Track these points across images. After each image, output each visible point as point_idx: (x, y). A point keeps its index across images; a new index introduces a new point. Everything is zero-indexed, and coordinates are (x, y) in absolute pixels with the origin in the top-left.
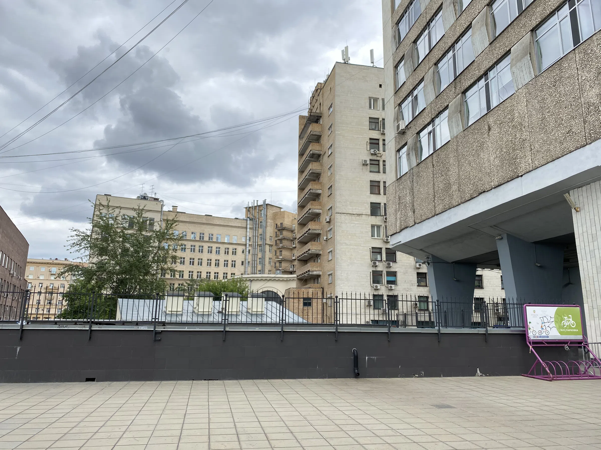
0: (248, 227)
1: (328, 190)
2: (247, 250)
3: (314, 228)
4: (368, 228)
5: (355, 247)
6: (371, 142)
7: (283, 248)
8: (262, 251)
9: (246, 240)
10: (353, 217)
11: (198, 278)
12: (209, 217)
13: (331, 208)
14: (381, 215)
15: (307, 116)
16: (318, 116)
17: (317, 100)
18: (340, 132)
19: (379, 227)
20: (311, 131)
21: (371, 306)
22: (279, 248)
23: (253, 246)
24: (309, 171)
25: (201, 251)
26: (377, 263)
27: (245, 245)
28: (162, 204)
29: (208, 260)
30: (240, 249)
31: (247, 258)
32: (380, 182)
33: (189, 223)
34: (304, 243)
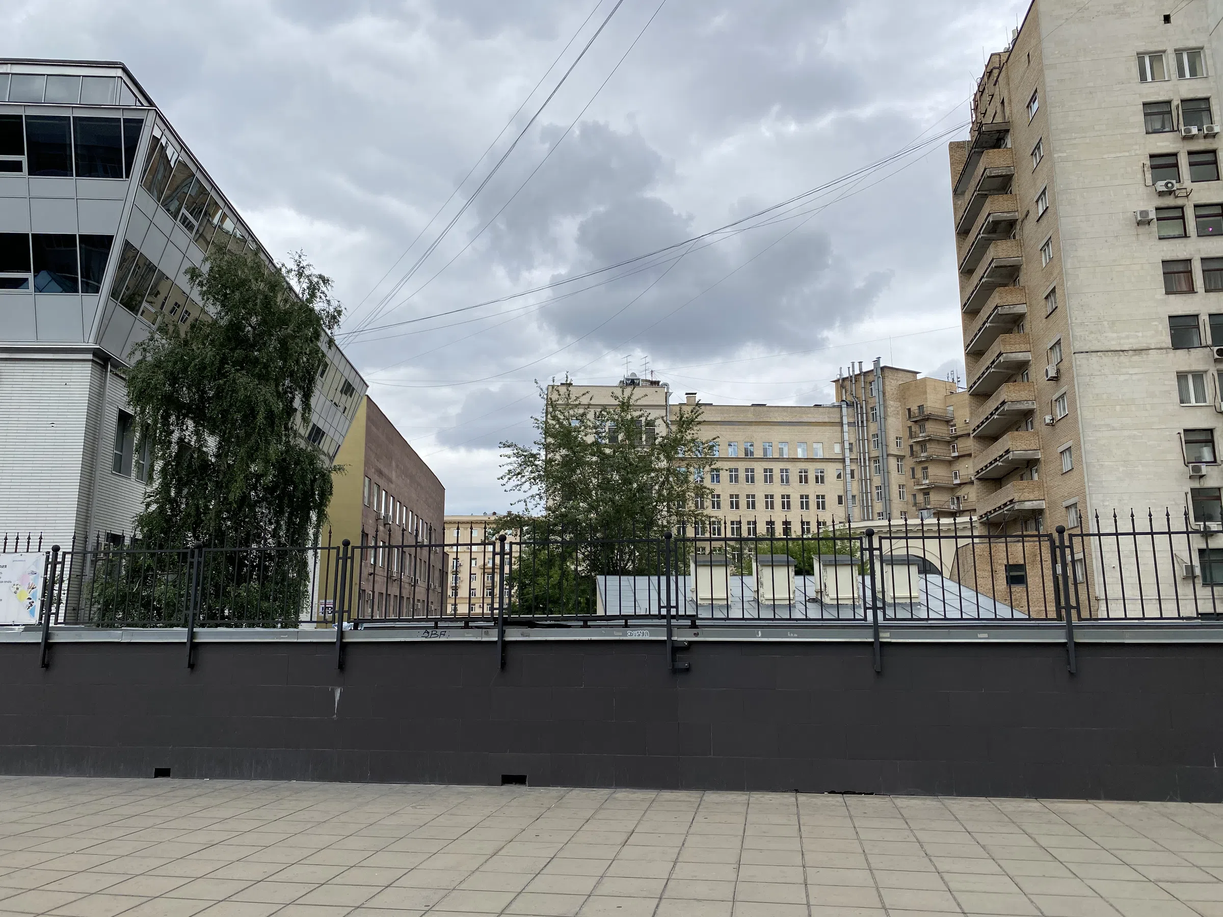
0: (845, 421)
1: (1044, 302)
2: (848, 471)
3: (1015, 399)
4: (1166, 382)
5: (1135, 432)
6: (1154, 163)
7: (929, 460)
8: (882, 472)
9: (843, 449)
10: (1122, 358)
11: (749, 534)
12: (760, 408)
13: (1058, 343)
14: (1204, 344)
15: (968, 141)
16: (999, 131)
17: (993, 96)
18: (1065, 154)
19: (1198, 376)
20: (985, 169)
21: (1195, 577)
22: (921, 462)
23: (860, 462)
24: (990, 264)
25: (751, 479)
26: (1204, 469)
27: (843, 460)
28: (666, 391)
29: (766, 497)
30: (831, 470)
31: (849, 488)
32: (1190, 260)
33: (720, 425)
34: (988, 437)
